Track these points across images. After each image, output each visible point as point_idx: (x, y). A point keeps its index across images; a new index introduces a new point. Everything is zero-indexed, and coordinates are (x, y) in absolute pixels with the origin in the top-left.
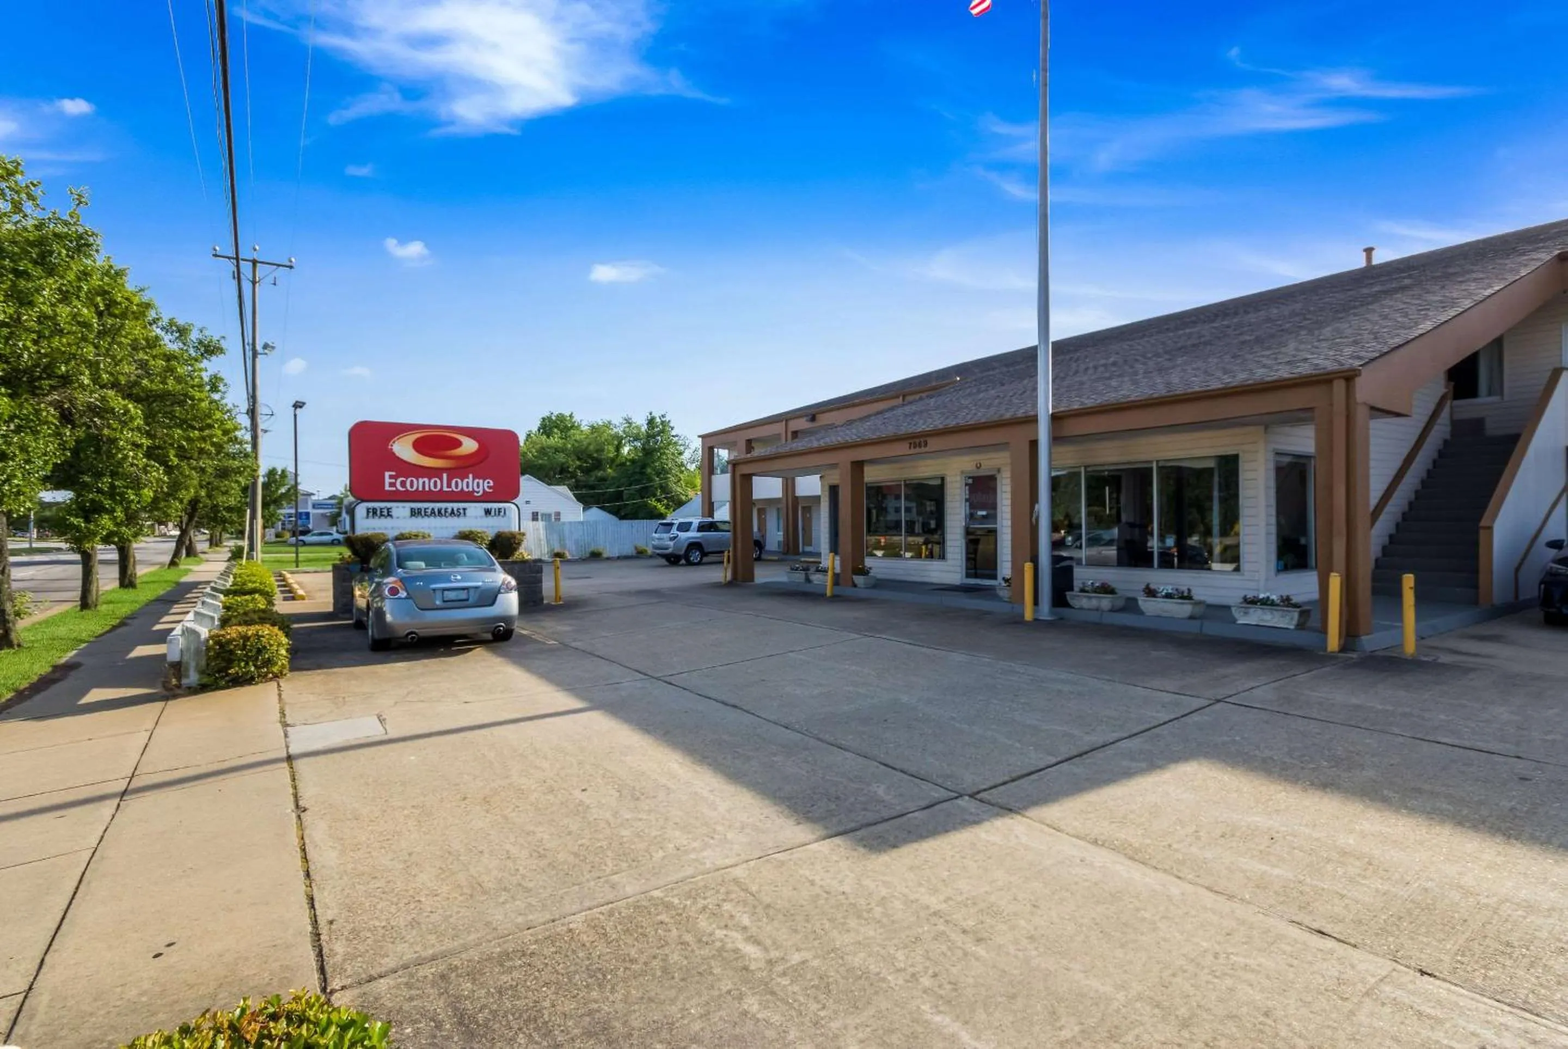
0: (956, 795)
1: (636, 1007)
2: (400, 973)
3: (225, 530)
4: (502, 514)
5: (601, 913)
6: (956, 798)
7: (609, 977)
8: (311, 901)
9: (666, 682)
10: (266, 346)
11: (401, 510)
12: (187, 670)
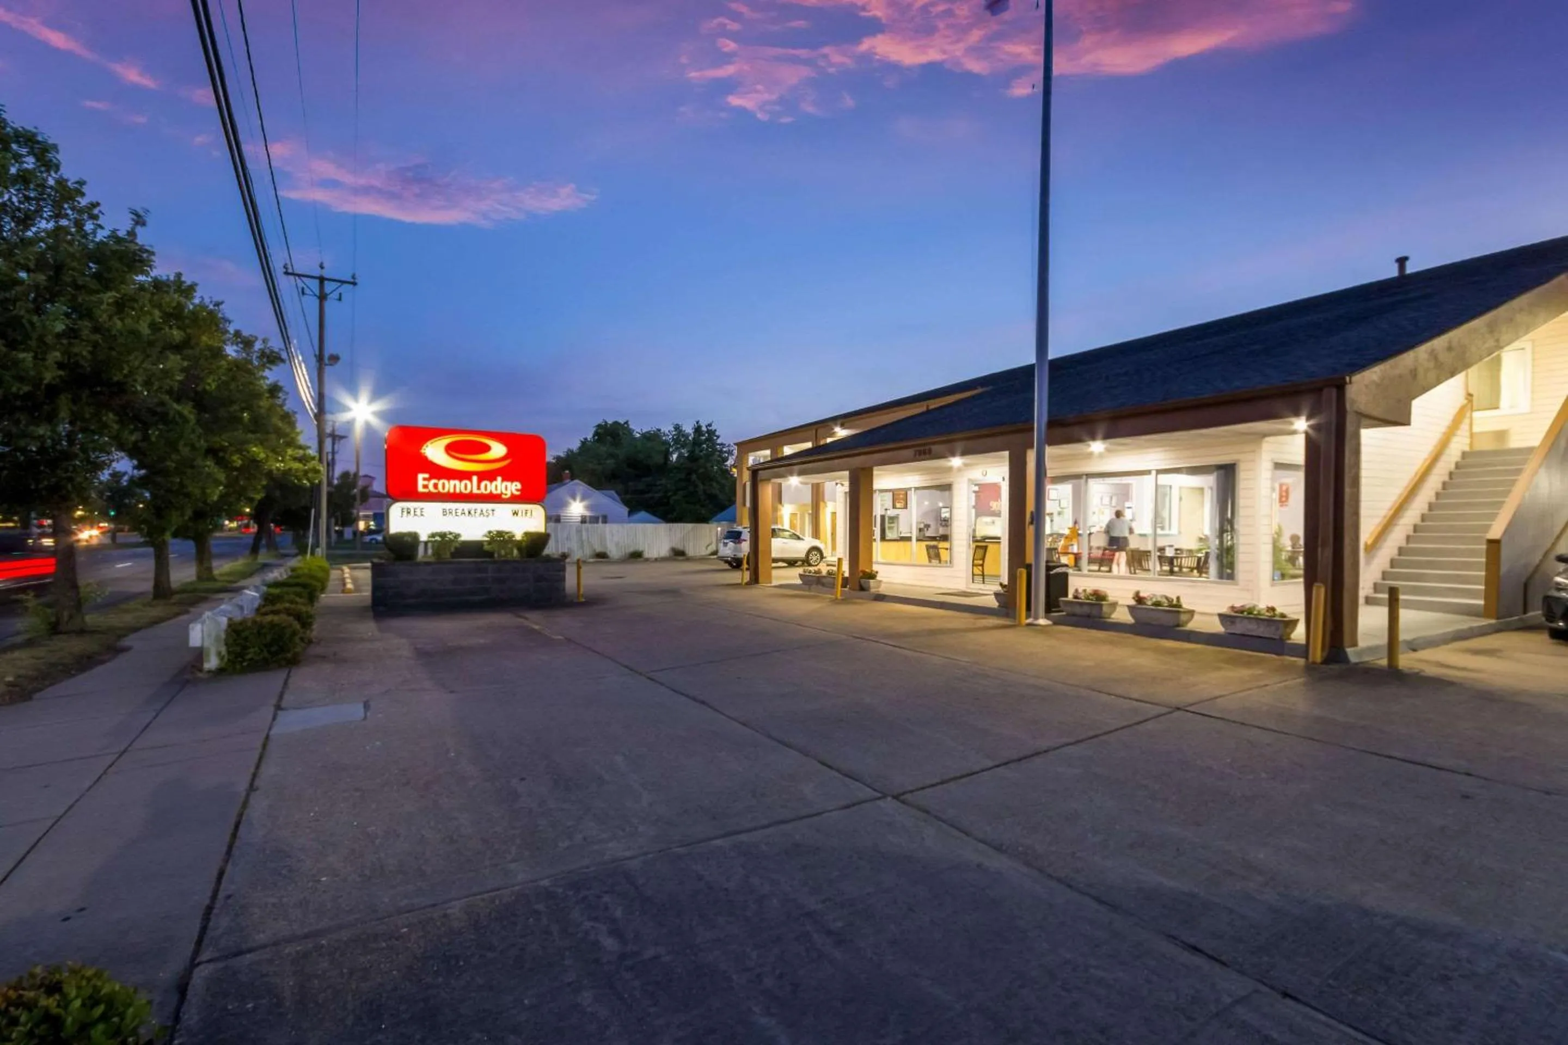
0: (879, 795)
1: (473, 995)
2: (268, 949)
4: (529, 514)
5: (483, 900)
6: (879, 798)
7: (461, 963)
8: (221, 874)
9: (649, 678)
10: (333, 355)
11: (433, 510)
12: (208, 655)
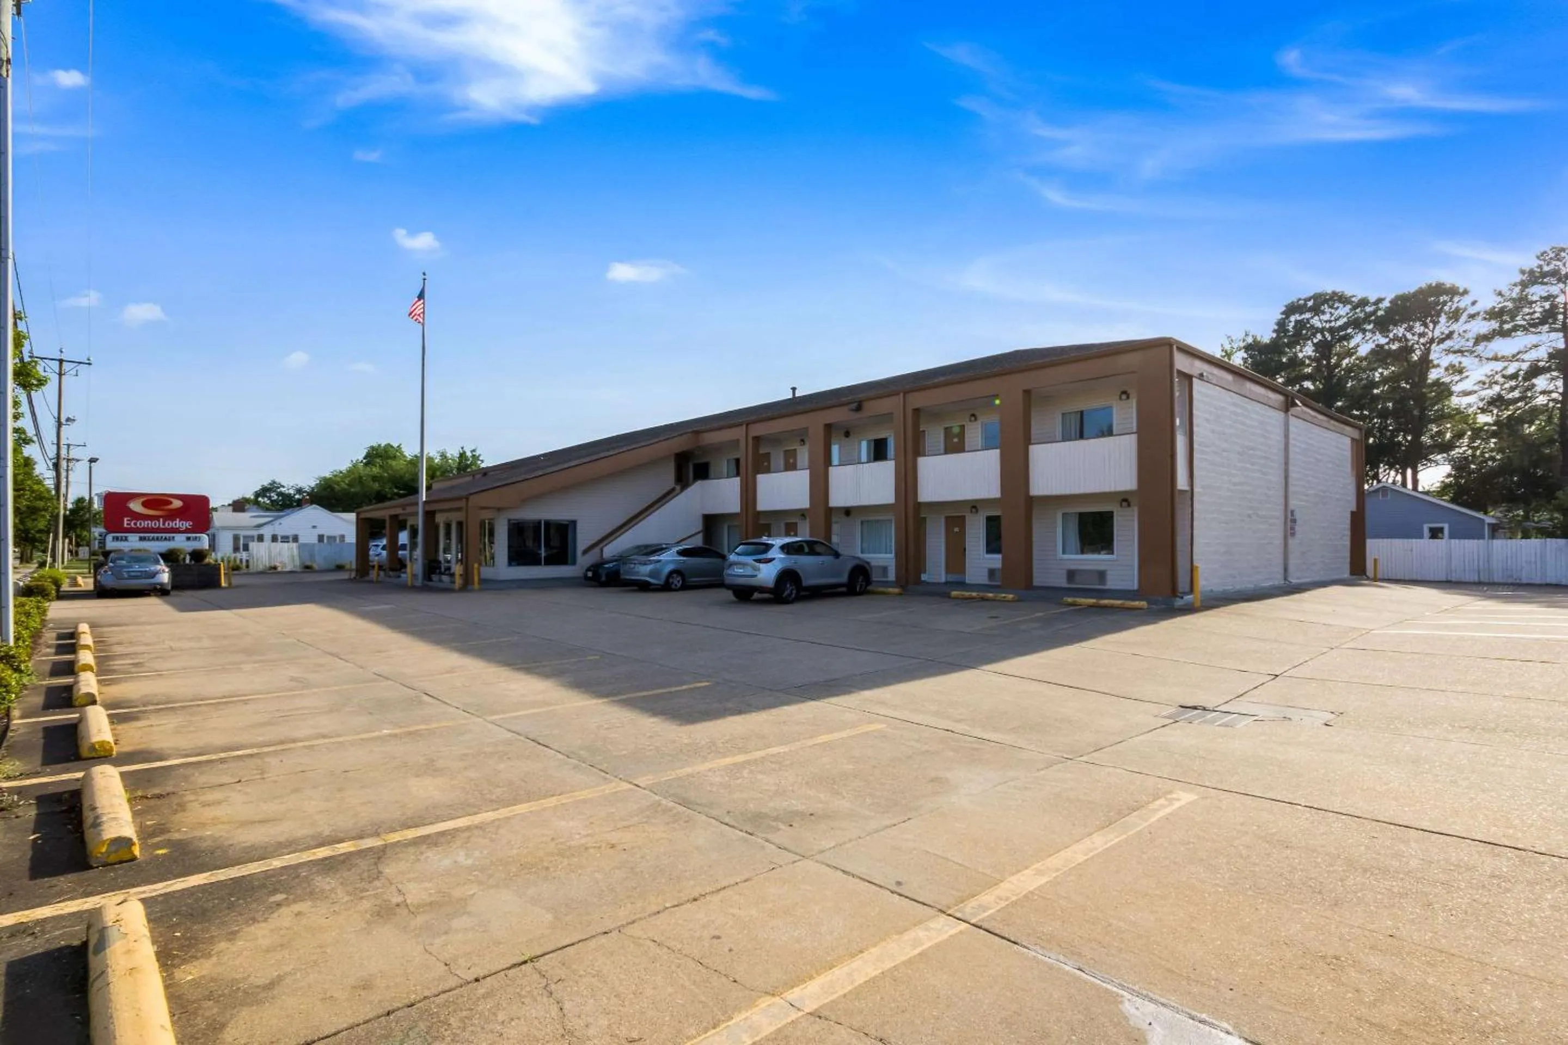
3: (34, 547)
4: (198, 539)
10: (68, 420)
11: (133, 539)
